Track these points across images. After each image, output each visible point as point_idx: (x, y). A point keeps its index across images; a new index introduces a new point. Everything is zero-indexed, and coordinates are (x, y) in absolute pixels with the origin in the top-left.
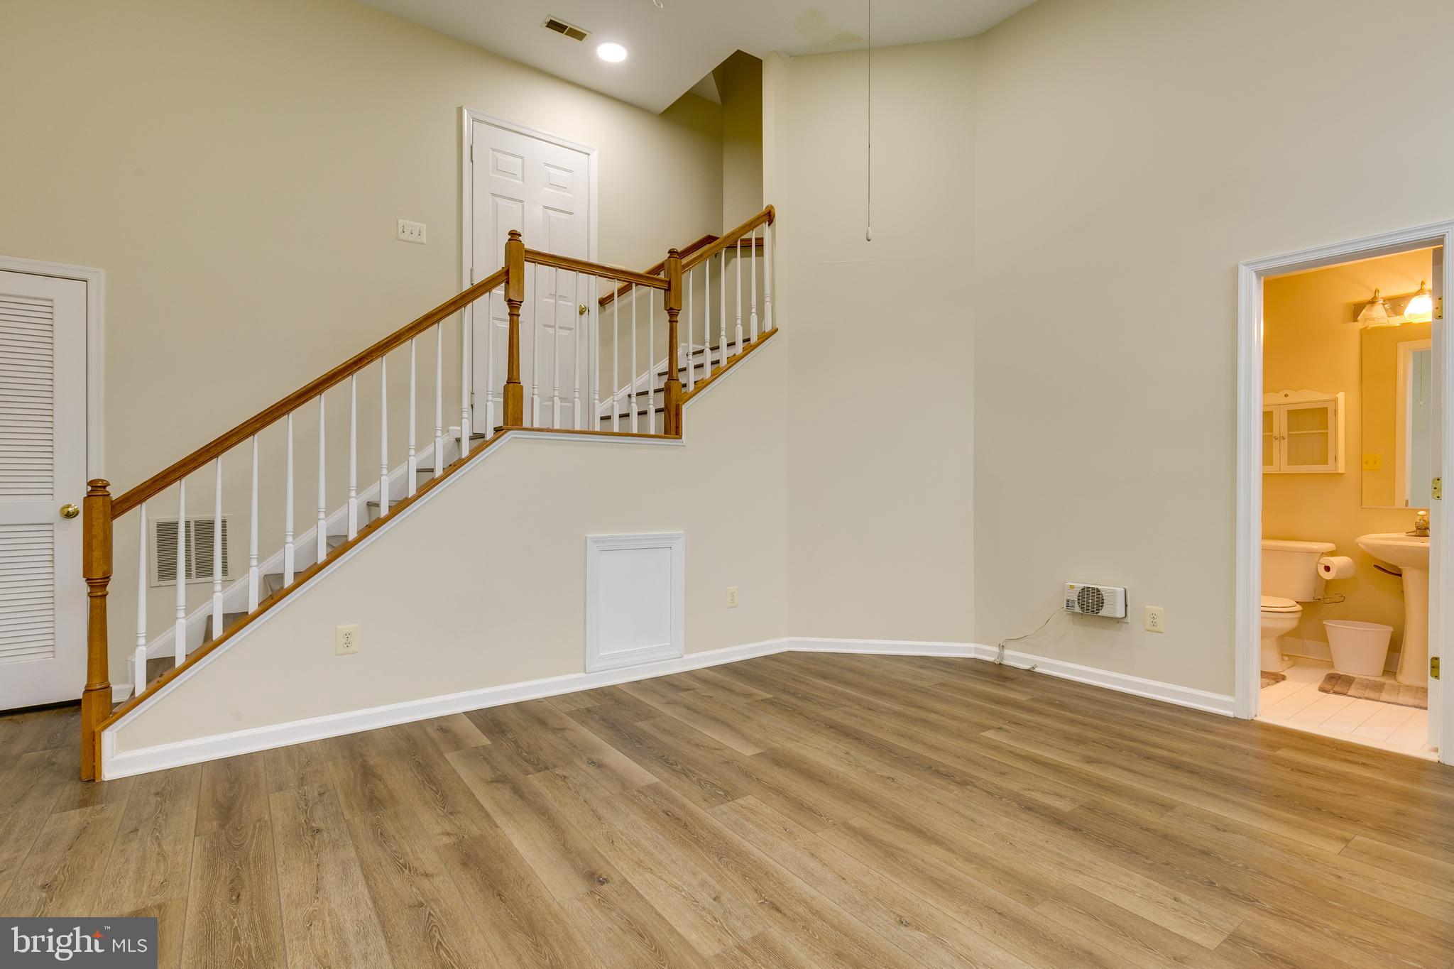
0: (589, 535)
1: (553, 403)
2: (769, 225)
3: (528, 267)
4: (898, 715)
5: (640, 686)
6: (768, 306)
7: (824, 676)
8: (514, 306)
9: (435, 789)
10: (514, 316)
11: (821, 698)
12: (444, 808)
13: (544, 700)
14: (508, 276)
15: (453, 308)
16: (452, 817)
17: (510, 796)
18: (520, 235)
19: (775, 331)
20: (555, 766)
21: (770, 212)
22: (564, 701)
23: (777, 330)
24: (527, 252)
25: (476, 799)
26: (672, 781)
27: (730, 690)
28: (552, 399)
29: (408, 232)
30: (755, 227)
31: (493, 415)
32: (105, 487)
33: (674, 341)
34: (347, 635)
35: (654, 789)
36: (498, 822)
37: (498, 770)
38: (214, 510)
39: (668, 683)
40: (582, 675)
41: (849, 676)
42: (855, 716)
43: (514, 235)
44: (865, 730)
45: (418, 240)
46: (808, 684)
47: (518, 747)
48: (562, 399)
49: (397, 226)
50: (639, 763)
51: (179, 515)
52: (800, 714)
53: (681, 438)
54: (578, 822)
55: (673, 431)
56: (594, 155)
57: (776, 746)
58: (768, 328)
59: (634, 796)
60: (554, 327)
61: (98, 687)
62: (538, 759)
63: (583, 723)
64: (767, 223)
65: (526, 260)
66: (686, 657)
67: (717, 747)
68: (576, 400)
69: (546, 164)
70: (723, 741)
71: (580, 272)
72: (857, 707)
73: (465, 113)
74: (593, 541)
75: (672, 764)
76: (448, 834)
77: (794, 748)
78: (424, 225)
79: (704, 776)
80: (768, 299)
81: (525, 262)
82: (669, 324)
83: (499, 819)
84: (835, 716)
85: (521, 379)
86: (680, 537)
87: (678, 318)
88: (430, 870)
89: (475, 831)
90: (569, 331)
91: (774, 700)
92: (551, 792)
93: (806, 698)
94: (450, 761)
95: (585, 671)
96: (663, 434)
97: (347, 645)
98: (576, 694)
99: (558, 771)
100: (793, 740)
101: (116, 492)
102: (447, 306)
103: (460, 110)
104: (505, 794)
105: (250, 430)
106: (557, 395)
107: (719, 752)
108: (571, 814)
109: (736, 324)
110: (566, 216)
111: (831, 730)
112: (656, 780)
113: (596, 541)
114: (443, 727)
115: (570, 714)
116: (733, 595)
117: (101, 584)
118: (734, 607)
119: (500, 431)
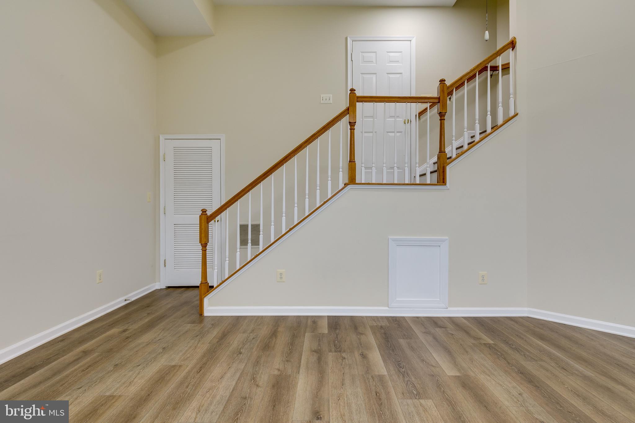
0: (390, 237)
1: (394, 170)
2: (513, 50)
3: (359, 105)
4: (585, 378)
5: (418, 320)
6: (512, 101)
7: (542, 338)
8: (352, 124)
9: (290, 348)
10: (352, 129)
11: (529, 352)
12: (287, 357)
13: (365, 317)
14: (349, 111)
15: (323, 130)
16: (286, 363)
17: (315, 361)
18: (355, 90)
19: (516, 115)
20: (344, 352)
21: (513, 41)
22: (374, 320)
23: (517, 114)
24: (358, 97)
25: (301, 357)
26: (393, 376)
27: (467, 333)
28: (392, 168)
29: (324, 99)
30: (501, 54)
31: (342, 178)
32: (206, 212)
33: (443, 130)
34: (281, 274)
35: (381, 378)
36: (301, 371)
37: (320, 346)
38: (259, 220)
39: (434, 322)
40: (387, 308)
41: (564, 342)
42: (547, 370)
43: (352, 90)
44: (548, 382)
45: (329, 102)
46: (526, 341)
47: (337, 338)
48: (398, 168)
49: (320, 98)
50: (384, 361)
51: (248, 221)
52: (505, 359)
53: (446, 185)
54: (332, 383)
55: (442, 181)
56: (414, 41)
57: (472, 374)
58: (512, 113)
59: (368, 378)
60: (372, 132)
61: (204, 282)
62: (340, 346)
63: (374, 333)
64: (511, 49)
65: (357, 102)
66: (450, 309)
67: (434, 364)
68: (406, 168)
69: (388, 52)
70: (441, 363)
71: (386, 102)
72: (553, 364)
73: (349, 39)
74: (392, 240)
75: (401, 367)
76: (279, 370)
77: (483, 379)
78: (331, 95)
79: (413, 379)
80: (511, 96)
81: (357, 103)
82: (439, 121)
83: (302, 370)
84: (530, 367)
85: (356, 160)
86: (445, 241)
87: (445, 118)
88: (260, 384)
89: (289, 372)
90: (400, 133)
91: (493, 345)
92: (333, 364)
93: (517, 349)
94: (306, 336)
95: (388, 307)
96: (436, 183)
97: (281, 278)
98: (382, 318)
99: (344, 355)
100: (486, 374)
101: (209, 213)
102: (321, 130)
103: (346, 39)
104: (314, 358)
105: (248, 189)
106: (396, 166)
107: (433, 368)
108: (332, 378)
109: (487, 115)
110: (398, 76)
111: (520, 375)
112: (386, 373)
113: (394, 240)
114: (315, 320)
115: (372, 327)
116: (483, 277)
117: (204, 246)
118: (484, 284)
119: (346, 185)
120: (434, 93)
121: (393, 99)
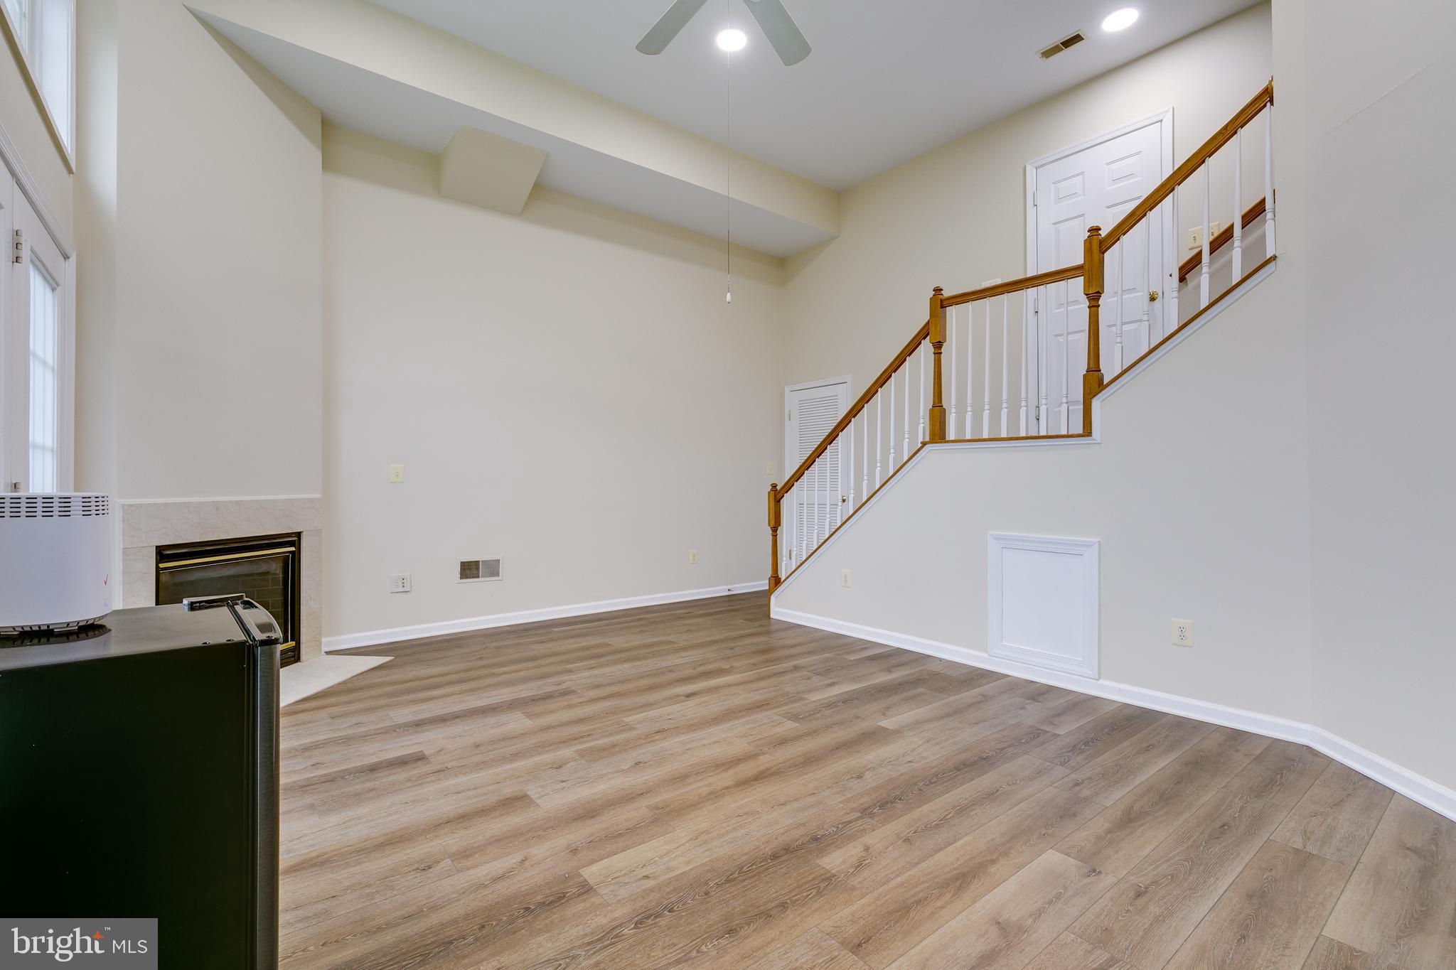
0: (990, 533)
6: (1270, 227)
8: (938, 347)
10: (938, 355)
14: (934, 323)
15: (897, 362)
19: (1275, 257)
21: (1268, 87)
30: (1242, 126)
33: (1094, 327)
40: (985, 655)
43: (938, 289)
53: (1091, 434)
56: (1168, 118)
61: (774, 576)
64: (1269, 105)
66: (1103, 682)
69: (1109, 164)
73: (1028, 167)
74: (993, 538)
80: (1269, 216)
82: (1088, 310)
86: (1091, 546)
95: (987, 653)
113: (997, 538)
116: (1182, 629)
117: (775, 530)
118: (1184, 646)
119: (924, 444)
120: (1078, 259)
121: (1000, 290)
